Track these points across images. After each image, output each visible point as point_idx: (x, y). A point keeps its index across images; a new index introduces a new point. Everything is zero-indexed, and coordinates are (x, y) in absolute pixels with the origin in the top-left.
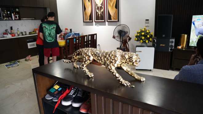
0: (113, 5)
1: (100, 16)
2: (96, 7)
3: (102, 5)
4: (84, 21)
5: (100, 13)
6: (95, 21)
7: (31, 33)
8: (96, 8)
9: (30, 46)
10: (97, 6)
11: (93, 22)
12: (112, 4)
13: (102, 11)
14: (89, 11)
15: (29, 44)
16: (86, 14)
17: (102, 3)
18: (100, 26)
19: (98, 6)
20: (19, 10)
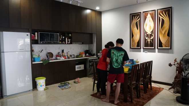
0: (165, 33)
1: (149, 43)
2: (146, 35)
3: (152, 33)
4: (131, 47)
5: (149, 41)
6: (144, 47)
7: (78, 56)
8: (145, 36)
9: (77, 69)
10: (146, 34)
11: (141, 48)
12: (163, 32)
13: (152, 38)
16: (133, 41)
17: (153, 30)
18: (148, 53)
19: (147, 34)
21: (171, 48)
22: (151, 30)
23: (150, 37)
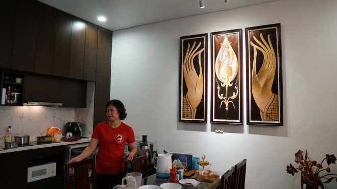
0: (266, 85)
1: (227, 109)
2: (219, 88)
3: (234, 85)
4: (182, 119)
5: (227, 103)
6: (214, 120)
7: (42, 140)
8: (216, 90)
10: (220, 86)
11: (206, 121)
12: (262, 83)
13: (234, 97)
14: (196, 95)
15: (31, 170)
16: (187, 102)
17: (236, 78)
18: (225, 134)
19: (223, 86)
20: (23, 81)
21: (281, 124)
22: (232, 78)
23: (230, 94)
